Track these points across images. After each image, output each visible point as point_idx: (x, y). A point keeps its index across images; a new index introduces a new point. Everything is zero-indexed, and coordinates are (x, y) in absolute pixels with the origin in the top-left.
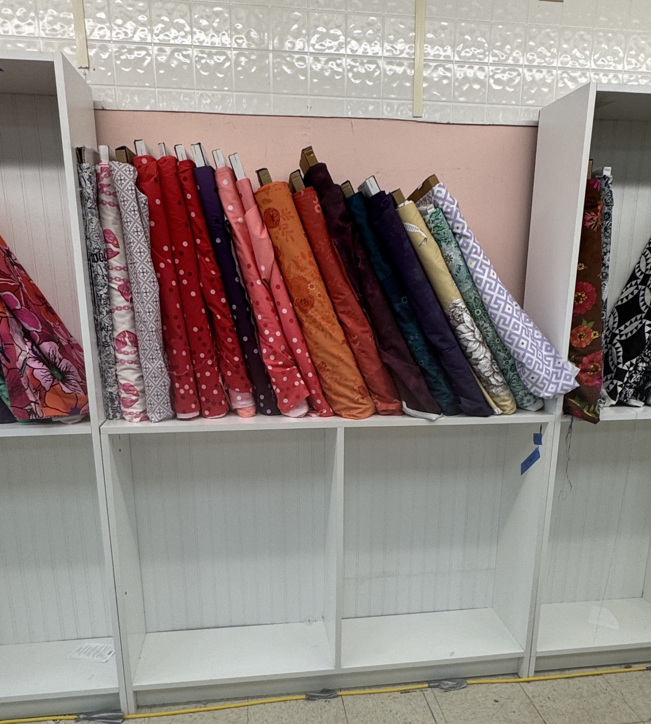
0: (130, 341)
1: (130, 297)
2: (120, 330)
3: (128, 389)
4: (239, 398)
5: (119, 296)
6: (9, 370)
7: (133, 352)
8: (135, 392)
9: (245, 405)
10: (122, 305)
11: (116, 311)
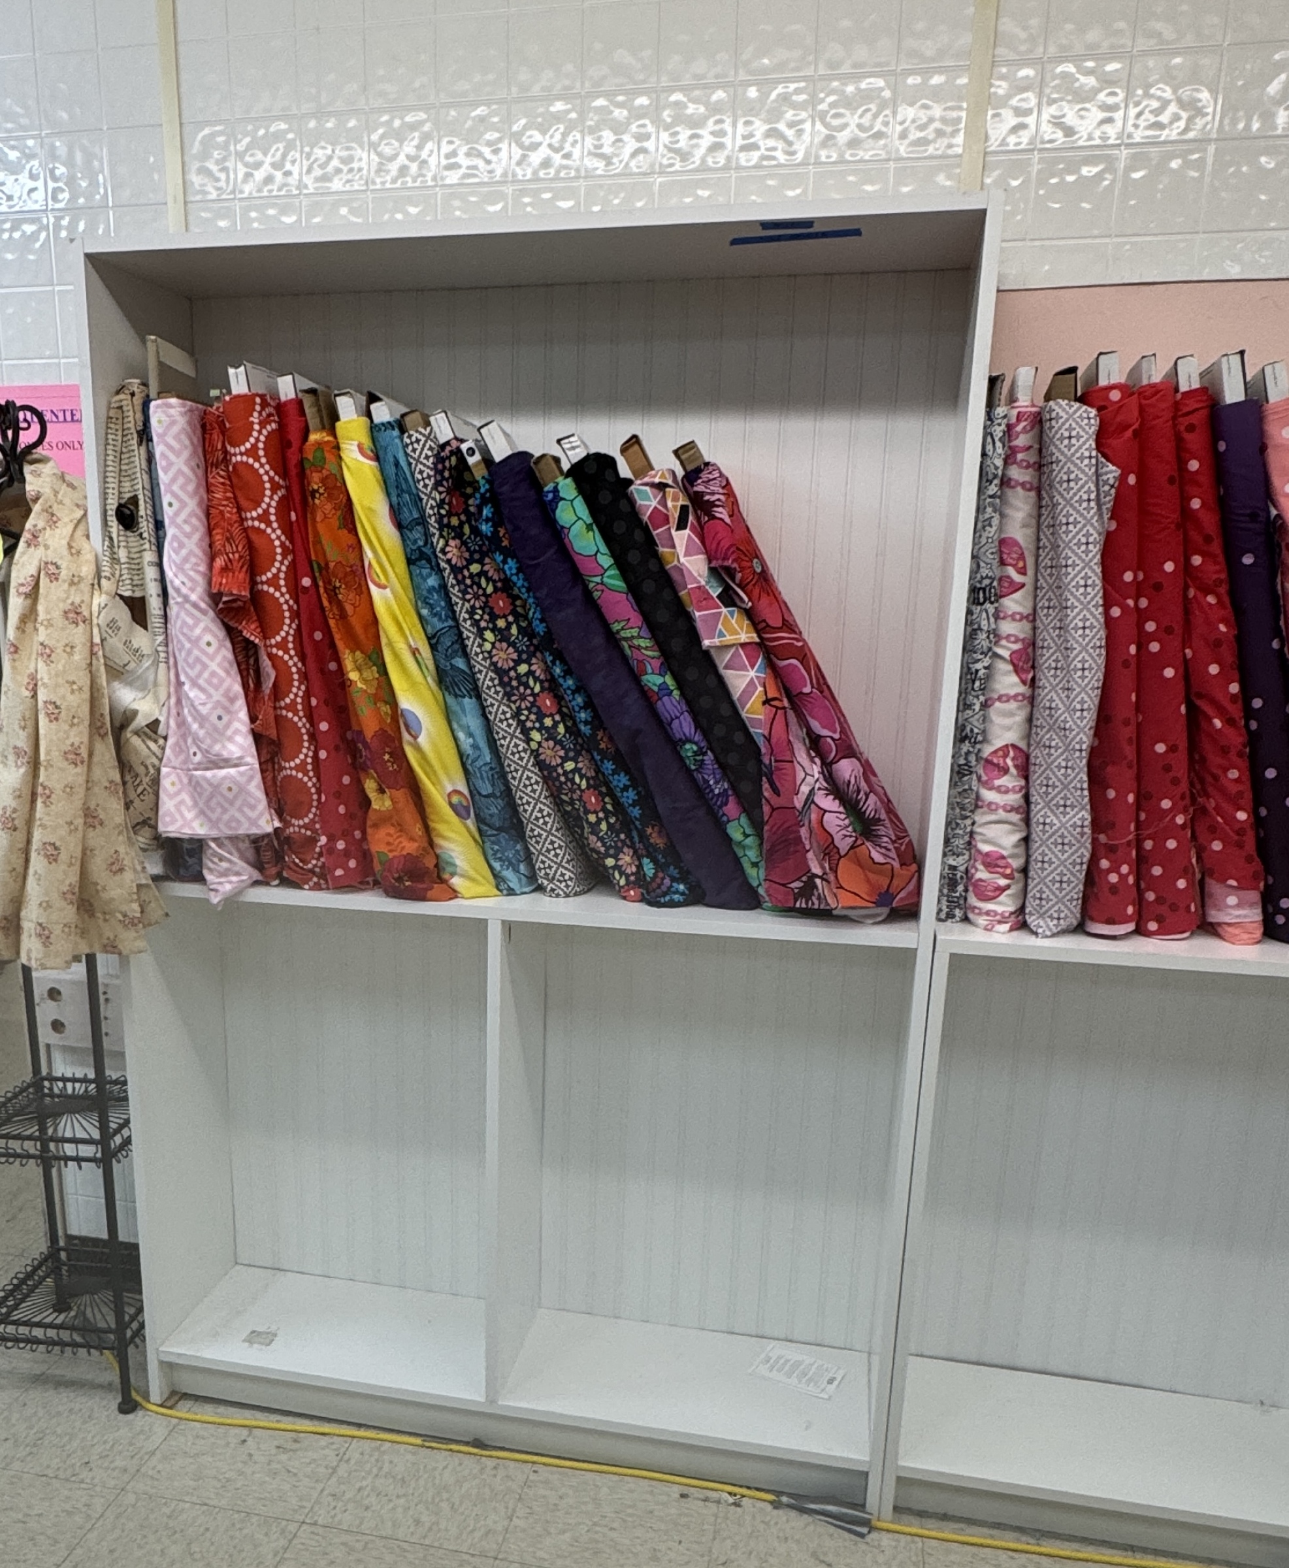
0: (1016, 766)
1: (1030, 676)
2: (998, 743)
3: (993, 862)
4: (1232, 900)
5: (1007, 673)
6: (773, 809)
7: (1017, 789)
8: (1008, 871)
9: (1245, 916)
10: (1012, 692)
11: (997, 704)
